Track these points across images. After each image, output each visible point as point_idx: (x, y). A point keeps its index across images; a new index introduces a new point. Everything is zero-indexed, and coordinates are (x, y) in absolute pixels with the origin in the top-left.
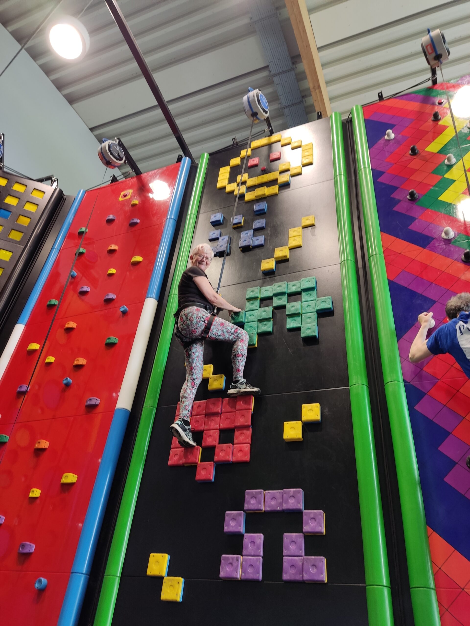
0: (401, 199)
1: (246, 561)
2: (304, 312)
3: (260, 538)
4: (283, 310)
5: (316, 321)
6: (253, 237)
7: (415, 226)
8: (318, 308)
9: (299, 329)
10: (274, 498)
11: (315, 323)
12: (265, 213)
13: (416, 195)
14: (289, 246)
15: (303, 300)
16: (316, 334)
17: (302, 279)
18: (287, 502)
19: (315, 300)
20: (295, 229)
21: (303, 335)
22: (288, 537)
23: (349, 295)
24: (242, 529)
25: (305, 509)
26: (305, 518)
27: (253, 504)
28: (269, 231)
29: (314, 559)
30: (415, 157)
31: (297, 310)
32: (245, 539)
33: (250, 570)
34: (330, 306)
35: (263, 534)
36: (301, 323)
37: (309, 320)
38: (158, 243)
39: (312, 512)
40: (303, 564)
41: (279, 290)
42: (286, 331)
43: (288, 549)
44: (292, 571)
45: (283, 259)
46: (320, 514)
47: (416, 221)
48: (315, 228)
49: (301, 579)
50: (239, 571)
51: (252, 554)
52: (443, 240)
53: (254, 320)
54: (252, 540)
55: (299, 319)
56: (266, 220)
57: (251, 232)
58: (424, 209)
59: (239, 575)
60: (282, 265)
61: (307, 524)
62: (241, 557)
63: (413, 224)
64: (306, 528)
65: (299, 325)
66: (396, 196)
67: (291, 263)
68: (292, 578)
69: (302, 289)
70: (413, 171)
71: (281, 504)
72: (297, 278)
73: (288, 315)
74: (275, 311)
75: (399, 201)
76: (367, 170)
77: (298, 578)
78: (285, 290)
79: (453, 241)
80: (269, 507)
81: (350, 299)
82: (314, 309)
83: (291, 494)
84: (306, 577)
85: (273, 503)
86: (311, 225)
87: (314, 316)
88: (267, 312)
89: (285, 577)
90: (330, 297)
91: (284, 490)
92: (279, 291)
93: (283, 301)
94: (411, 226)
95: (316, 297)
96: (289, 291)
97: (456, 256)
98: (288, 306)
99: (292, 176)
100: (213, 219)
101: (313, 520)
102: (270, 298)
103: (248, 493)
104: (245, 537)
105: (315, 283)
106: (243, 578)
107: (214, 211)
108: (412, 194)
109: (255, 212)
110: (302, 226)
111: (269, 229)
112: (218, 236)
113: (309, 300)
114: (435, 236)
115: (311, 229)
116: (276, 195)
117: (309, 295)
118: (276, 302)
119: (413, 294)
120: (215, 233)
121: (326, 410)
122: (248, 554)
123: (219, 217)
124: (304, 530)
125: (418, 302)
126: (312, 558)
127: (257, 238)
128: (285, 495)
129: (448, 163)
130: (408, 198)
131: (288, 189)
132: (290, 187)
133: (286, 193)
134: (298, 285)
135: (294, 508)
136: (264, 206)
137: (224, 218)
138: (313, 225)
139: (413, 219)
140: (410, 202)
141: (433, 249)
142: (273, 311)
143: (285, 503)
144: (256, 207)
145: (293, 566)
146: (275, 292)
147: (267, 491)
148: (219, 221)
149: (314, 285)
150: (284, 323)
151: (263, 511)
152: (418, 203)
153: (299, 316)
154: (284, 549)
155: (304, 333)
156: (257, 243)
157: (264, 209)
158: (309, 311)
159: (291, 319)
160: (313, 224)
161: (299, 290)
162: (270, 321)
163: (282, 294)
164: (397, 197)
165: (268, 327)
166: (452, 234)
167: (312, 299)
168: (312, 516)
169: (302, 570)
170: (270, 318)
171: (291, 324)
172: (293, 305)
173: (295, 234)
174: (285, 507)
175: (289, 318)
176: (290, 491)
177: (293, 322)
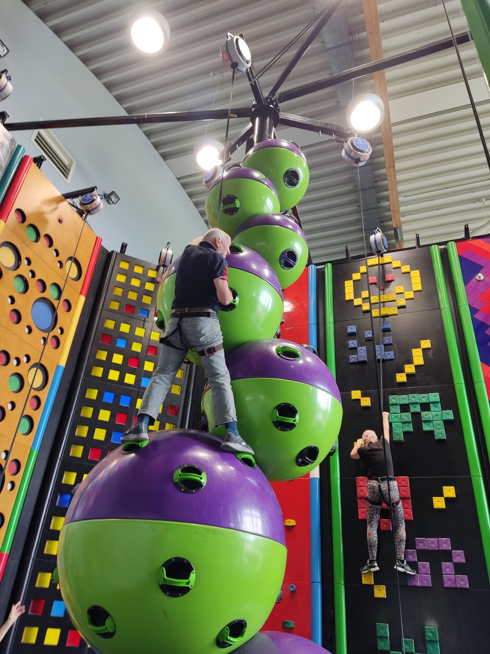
1: (421, 577)
2: (434, 419)
3: (427, 564)
4: (419, 416)
5: (444, 427)
6: (385, 352)
8: (444, 418)
9: (432, 432)
10: (433, 543)
11: (443, 430)
12: (390, 330)
14: (415, 364)
15: (432, 410)
16: (445, 437)
17: (429, 394)
18: (442, 546)
19: (441, 411)
20: (417, 350)
21: (436, 438)
22: (445, 564)
24: (417, 560)
25: (452, 550)
26: (453, 555)
27: (421, 546)
28: (396, 348)
29: (461, 576)
31: (430, 418)
33: (425, 582)
34: (452, 418)
35: (429, 562)
37: (438, 426)
39: (457, 551)
40: (455, 579)
41: (414, 400)
42: (423, 432)
43: (446, 571)
44: (450, 583)
45: (412, 374)
46: (461, 553)
50: (418, 582)
51: (425, 573)
53: (398, 421)
54: (423, 566)
55: (431, 425)
56: (392, 336)
57: (383, 348)
59: (419, 584)
60: (411, 380)
61: (456, 558)
62: (419, 575)
65: (432, 429)
68: (450, 586)
69: (430, 402)
71: (438, 547)
73: (423, 421)
74: (413, 416)
77: (454, 586)
78: (418, 401)
80: (431, 547)
82: (441, 418)
83: (444, 541)
84: (458, 586)
85: (433, 545)
86: (429, 348)
87: (442, 424)
88: (407, 417)
89: (446, 585)
90: (451, 411)
91: (439, 538)
92: (414, 402)
93: (418, 409)
95: (441, 409)
96: (421, 402)
98: (422, 414)
99: (407, 300)
100: (350, 330)
101: (458, 556)
102: (408, 406)
103: (416, 539)
104: (418, 564)
105: (439, 398)
106: (421, 586)
110: (422, 348)
112: (356, 346)
113: (436, 410)
116: (396, 314)
117: (436, 407)
118: (413, 409)
121: (458, 491)
122: (422, 573)
123: (354, 329)
124: (453, 561)
127: (388, 353)
128: (440, 542)
134: (427, 398)
135: (446, 549)
136: (389, 325)
142: (411, 416)
143: (441, 546)
144: (384, 326)
145: (449, 580)
146: (410, 401)
147: (428, 539)
148: (355, 333)
150: (421, 427)
151: (427, 549)
153: (431, 423)
154: (443, 571)
155: (437, 436)
156: (389, 357)
157: (389, 328)
158: (438, 419)
159: (425, 424)
161: (428, 402)
162: (410, 423)
165: (410, 428)
167: (438, 410)
168: (458, 554)
169: (455, 582)
170: (410, 421)
171: (426, 427)
172: (425, 414)
173: (417, 354)
176: (443, 539)
177: (428, 427)
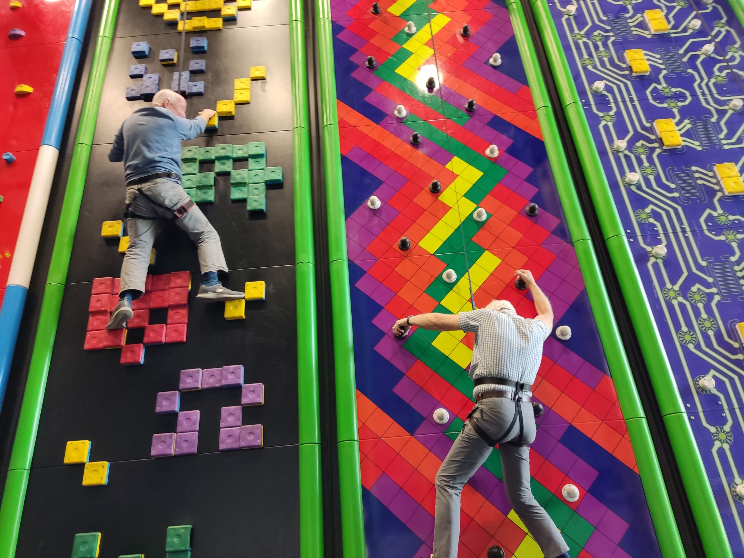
0: (360, 64)
1: (180, 437)
2: (251, 181)
3: (196, 414)
4: (227, 177)
5: (264, 193)
6: (190, 81)
7: (371, 99)
8: (267, 179)
9: (244, 201)
10: (212, 376)
11: (263, 196)
12: (205, 52)
13: (375, 63)
14: (235, 100)
15: (250, 167)
16: (263, 207)
17: (250, 143)
18: (226, 378)
19: (263, 169)
20: (243, 80)
21: (249, 208)
22: (226, 410)
23: (300, 167)
24: (177, 408)
25: (244, 384)
26: (244, 391)
27: (189, 383)
28: (210, 78)
29: (252, 427)
30: (377, 17)
31: (243, 178)
32: (180, 417)
33: (184, 445)
34: (280, 177)
35: (199, 410)
36: (247, 194)
37: (256, 192)
38: (55, 70)
39: (251, 386)
40: (240, 433)
41: (222, 153)
42: (230, 201)
43: (226, 421)
44: (229, 441)
45: (228, 115)
46: (260, 387)
47: (373, 92)
48: (265, 82)
49: (238, 447)
50: (173, 447)
51: (188, 430)
52: (395, 117)
53: (192, 186)
54: (188, 417)
55: (245, 189)
56: (206, 61)
57: (186, 75)
58: (382, 81)
59: (172, 451)
60: (226, 122)
61: (246, 396)
62: (175, 434)
63: (369, 95)
64: (244, 401)
65: (245, 196)
66: (354, 59)
67: (237, 122)
68: (229, 447)
69: (249, 155)
70: (374, 33)
71: (220, 381)
72: (244, 142)
73: (232, 184)
74: (218, 178)
75: (357, 66)
76: (327, 21)
77: (236, 446)
78: (229, 154)
79: (404, 120)
80: (207, 384)
81: (301, 171)
82: (262, 179)
83: (231, 370)
84: (243, 444)
85: (212, 380)
86: (262, 78)
87: (263, 187)
88: (209, 178)
89: (222, 446)
90: (280, 167)
91: (224, 367)
92: (222, 155)
93: (228, 166)
94: (367, 97)
95: (265, 165)
96: (235, 156)
97: (405, 137)
98: (234, 173)
99: (241, 9)
100: (136, 48)
101: (252, 393)
102: (211, 162)
103: (184, 373)
104: (179, 415)
105: (264, 150)
106: (176, 453)
107: (136, 38)
108: (370, 61)
109: (192, 48)
110: (251, 78)
111: (210, 74)
112: (142, 73)
113: (256, 168)
114: (389, 112)
115: (262, 82)
116: (218, 30)
117: (257, 163)
118: (219, 167)
119: (364, 172)
120: (139, 68)
121: (271, 288)
122: (182, 430)
123: (143, 46)
124: (242, 403)
125: (367, 181)
126: (250, 427)
127: (195, 83)
128: (224, 372)
129: (408, 32)
130: (366, 65)
131: (234, 26)
132: (235, 24)
133: (231, 31)
134: (245, 149)
135: (234, 383)
136: (203, 42)
137: (150, 49)
138: (263, 79)
139: (369, 90)
140: (368, 69)
141: (385, 127)
142: (215, 178)
143: (224, 379)
144: (194, 43)
145: (230, 436)
146: (217, 155)
147: (204, 370)
148: (144, 52)
149: (263, 152)
150: (228, 193)
151: (200, 389)
152: (375, 73)
153: (245, 186)
154: (221, 422)
155: (251, 206)
156: (195, 90)
157: (203, 47)
158: (257, 182)
159: (236, 188)
160: (263, 77)
161: (246, 155)
162: (211, 189)
163: (227, 158)
164: (356, 62)
165: (209, 196)
166: (404, 113)
167: (261, 168)
168: (251, 389)
169: (239, 439)
170: (211, 186)
171: (236, 194)
172: (238, 173)
173: (242, 86)
174: (224, 383)
175: (234, 187)
176: (230, 368)
177: (239, 193)
